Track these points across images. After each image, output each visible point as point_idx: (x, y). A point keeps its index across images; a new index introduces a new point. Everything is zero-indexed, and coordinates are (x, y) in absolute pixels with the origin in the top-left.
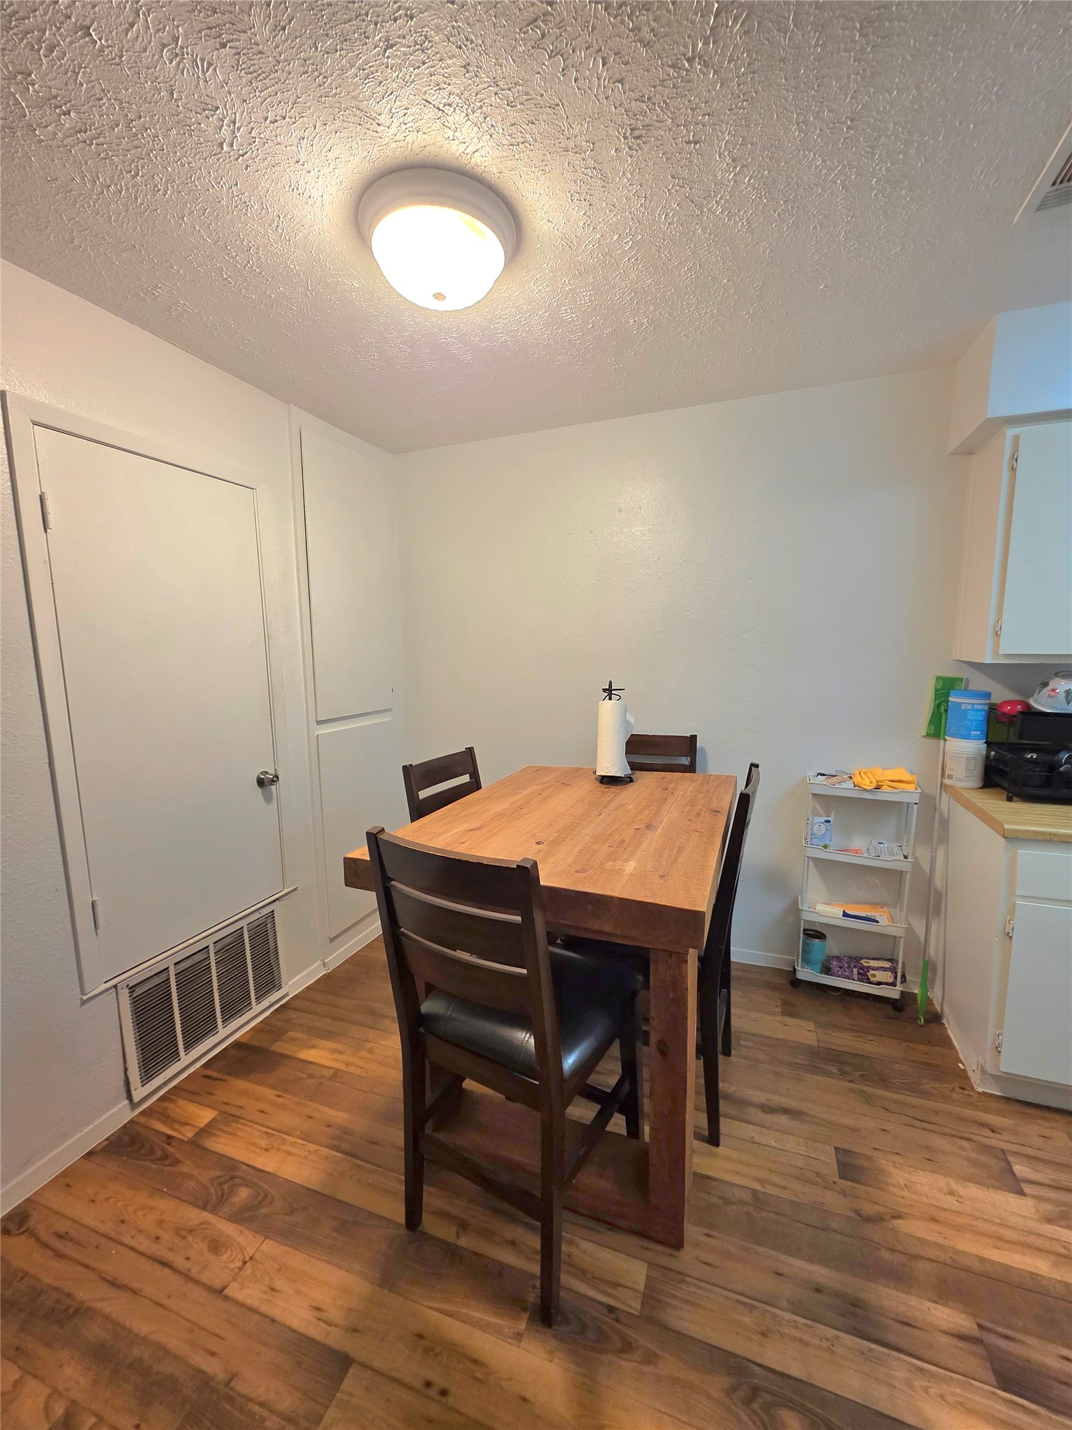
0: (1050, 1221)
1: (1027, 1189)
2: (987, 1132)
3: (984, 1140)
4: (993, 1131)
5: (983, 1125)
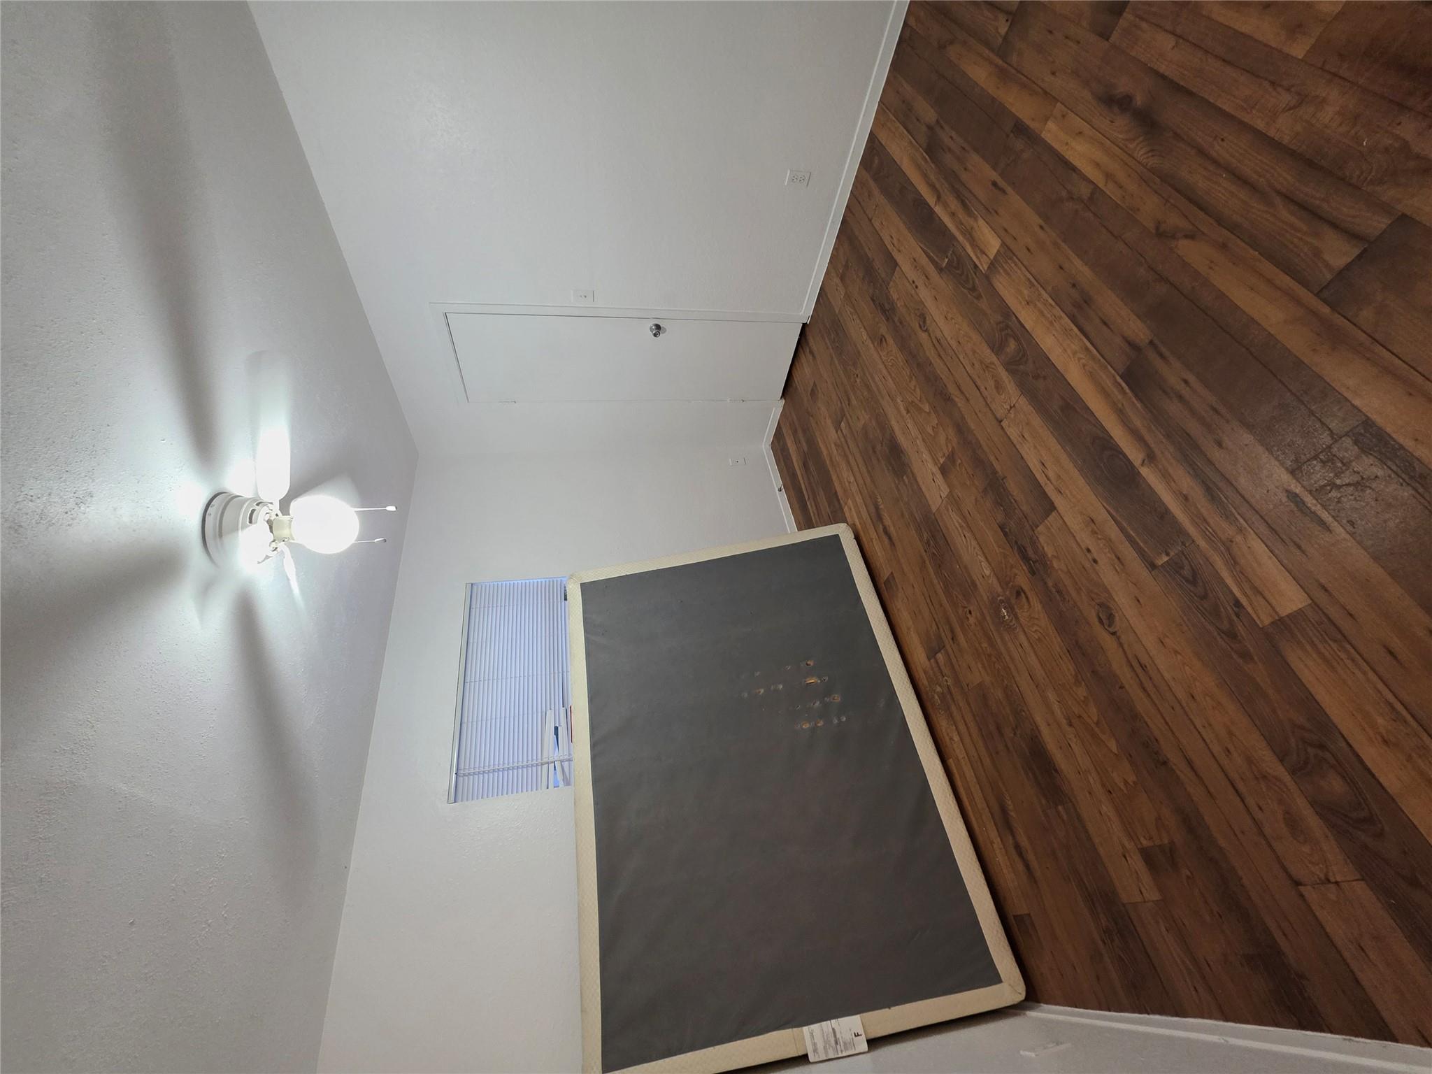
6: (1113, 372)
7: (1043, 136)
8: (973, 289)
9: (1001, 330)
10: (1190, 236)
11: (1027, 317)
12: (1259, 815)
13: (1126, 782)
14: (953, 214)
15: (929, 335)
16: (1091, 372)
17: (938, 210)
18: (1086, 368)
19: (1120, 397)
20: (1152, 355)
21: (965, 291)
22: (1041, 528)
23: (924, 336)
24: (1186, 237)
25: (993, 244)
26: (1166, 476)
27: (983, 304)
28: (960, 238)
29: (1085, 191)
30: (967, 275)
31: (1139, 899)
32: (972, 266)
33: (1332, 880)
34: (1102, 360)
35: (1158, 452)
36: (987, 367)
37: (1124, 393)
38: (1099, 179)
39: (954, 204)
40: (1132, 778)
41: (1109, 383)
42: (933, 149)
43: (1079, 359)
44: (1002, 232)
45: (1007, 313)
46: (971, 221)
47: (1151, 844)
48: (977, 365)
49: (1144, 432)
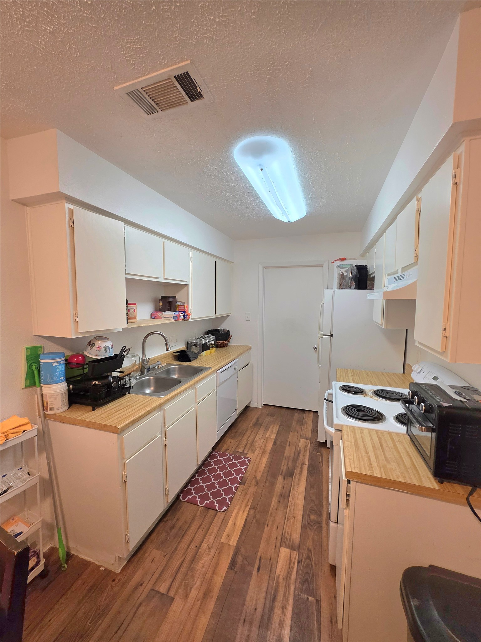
0: (186, 596)
1: (171, 594)
2: (141, 589)
3: (144, 596)
4: (141, 585)
5: (136, 588)
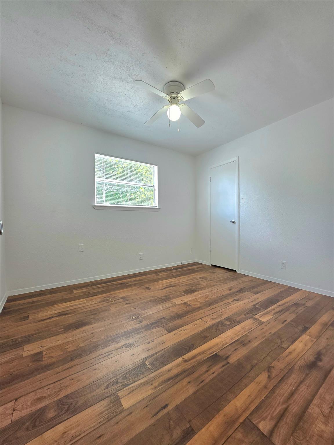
6: (217, 352)
7: (304, 335)
8: (248, 313)
9: (233, 321)
10: (269, 377)
11: (238, 328)
12: (46, 388)
13: (67, 348)
14: (274, 309)
15: (232, 301)
16: (218, 345)
17: (275, 306)
18: (220, 344)
19: (208, 353)
20: (224, 363)
21: (247, 311)
22: (162, 329)
23: (232, 300)
24: (269, 376)
25: (264, 319)
26: (178, 365)
27: (243, 316)
28: (266, 311)
29: (284, 346)
30: (252, 312)
31: (25, 350)
32: (256, 314)
33: (14, 412)
34: (222, 348)
35: (187, 363)
36: (220, 316)
37: (210, 354)
38: (289, 350)
39: (277, 310)
40: (68, 350)
41: (214, 350)
42: (296, 305)
43: (223, 342)
44: (268, 322)
45: (239, 322)
46: (272, 314)
47: (43, 355)
48: (221, 313)
49: (195, 359)
